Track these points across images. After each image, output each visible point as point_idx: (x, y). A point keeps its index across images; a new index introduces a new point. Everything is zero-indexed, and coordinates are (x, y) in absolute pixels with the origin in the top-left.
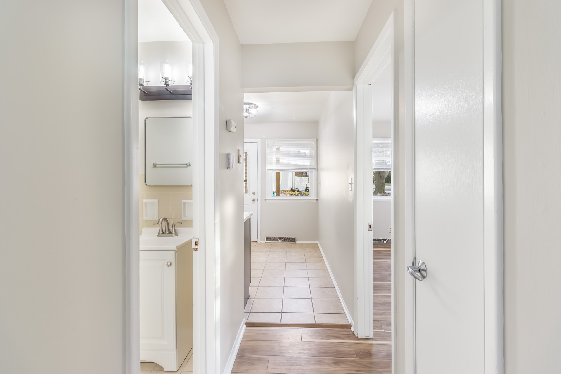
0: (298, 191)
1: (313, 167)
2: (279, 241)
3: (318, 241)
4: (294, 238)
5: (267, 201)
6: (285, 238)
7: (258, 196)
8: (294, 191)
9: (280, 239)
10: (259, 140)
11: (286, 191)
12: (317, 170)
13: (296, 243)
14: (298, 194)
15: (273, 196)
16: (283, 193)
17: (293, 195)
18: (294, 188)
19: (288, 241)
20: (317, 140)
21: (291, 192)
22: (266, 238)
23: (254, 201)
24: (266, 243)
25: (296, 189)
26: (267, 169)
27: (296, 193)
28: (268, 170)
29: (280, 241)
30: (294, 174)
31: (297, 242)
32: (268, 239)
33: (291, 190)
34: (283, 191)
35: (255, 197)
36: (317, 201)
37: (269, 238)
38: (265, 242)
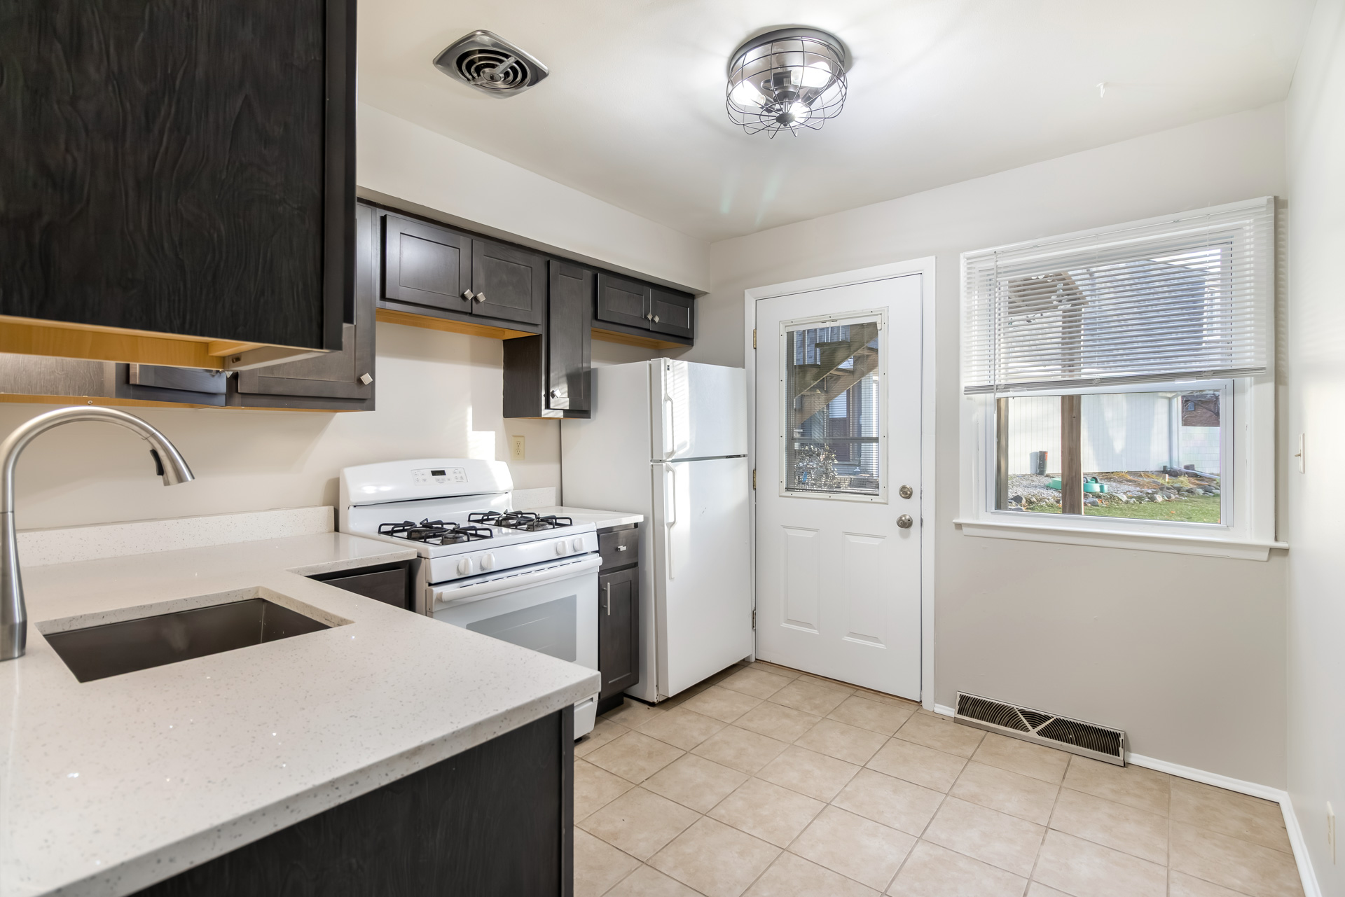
0: (1190, 475)
1: (1249, 362)
2: (1027, 730)
3: (1285, 793)
4: (1116, 736)
5: (966, 530)
6: (1058, 722)
7: (924, 508)
8: (1174, 474)
9: (1035, 719)
10: (928, 264)
11: (1141, 476)
12: (1280, 376)
13: (1126, 765)
14: (1192, 486)
15: (993, 510)
16: (1130, 481)
17: (1168, 489)
18: (1175, 467)
19: (1078, 743)
20: (1279, 205)
21: (1164, 478)
22: (958, 699)
23: (905, 524)
24: (956, 721)
25: (1187, 467)
26: (965, 383)
27: (1185, 482)
28: (969, 390)
29: (1033, 733)
30: (1178, 404)
31: (1135, 758)
32: (971, 707)
33: (1165, 471)
34: (1128, 472)
35: (908, 508)
36: (1276, 560)
37: (977, 702)
38: (951, 712)
